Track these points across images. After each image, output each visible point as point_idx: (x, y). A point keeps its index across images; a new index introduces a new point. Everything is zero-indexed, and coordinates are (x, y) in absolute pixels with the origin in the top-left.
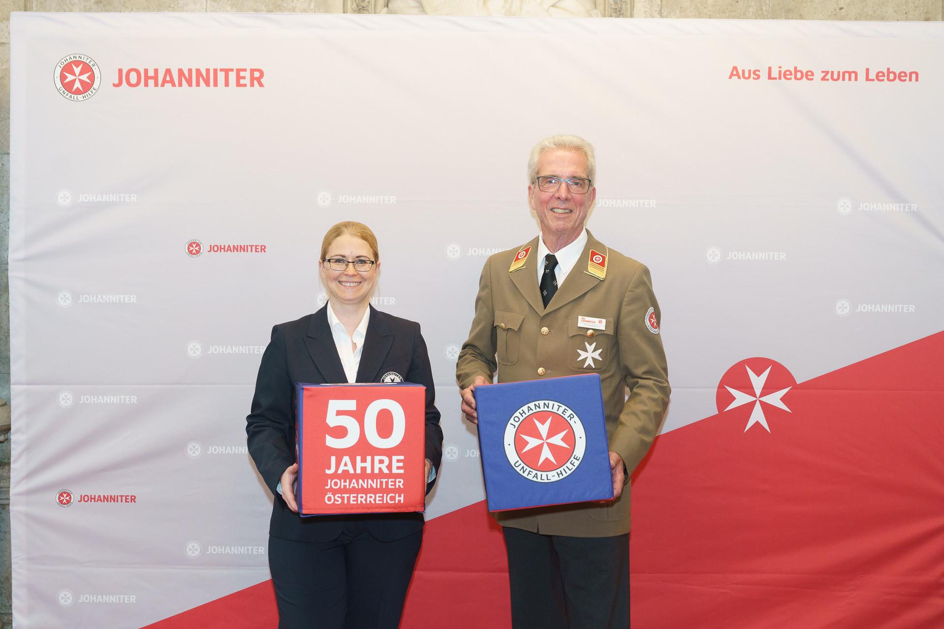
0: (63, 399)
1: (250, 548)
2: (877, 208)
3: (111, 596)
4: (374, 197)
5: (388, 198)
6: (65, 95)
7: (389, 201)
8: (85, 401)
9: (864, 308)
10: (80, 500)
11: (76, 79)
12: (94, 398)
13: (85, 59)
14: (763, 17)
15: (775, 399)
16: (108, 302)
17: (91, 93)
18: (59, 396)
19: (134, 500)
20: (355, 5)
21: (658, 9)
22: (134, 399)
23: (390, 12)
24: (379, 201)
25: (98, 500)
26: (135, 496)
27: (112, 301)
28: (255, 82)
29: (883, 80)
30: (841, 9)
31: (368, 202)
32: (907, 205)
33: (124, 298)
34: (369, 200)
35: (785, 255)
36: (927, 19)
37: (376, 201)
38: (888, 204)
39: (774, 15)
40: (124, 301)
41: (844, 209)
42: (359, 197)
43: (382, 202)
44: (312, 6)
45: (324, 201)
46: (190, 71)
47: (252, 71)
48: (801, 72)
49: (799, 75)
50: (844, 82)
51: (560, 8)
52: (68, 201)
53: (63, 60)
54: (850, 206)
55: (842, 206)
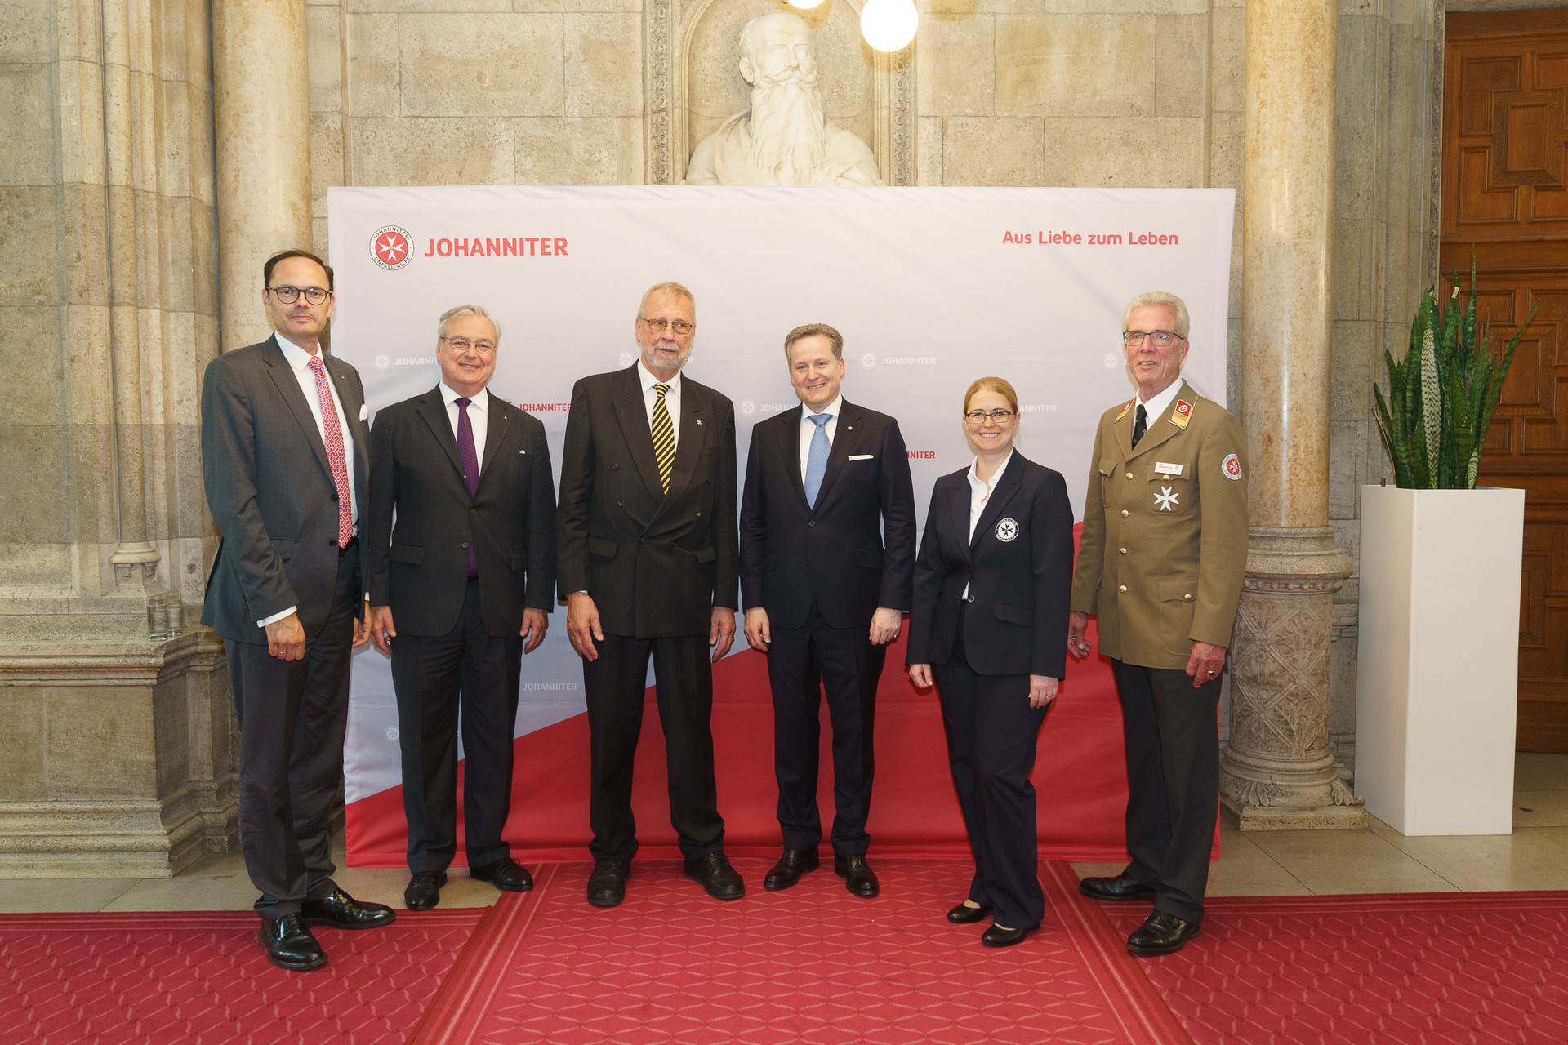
1: (564, 684)
6: (380, 265)
11: (390, 250)
13: (399, 230)
14: (1038, 185)
17: (405, 263)
20: (655, 178)
21: (940, 179)
23: (688, 183)
28: (559, 250)
29: (1145, 243)
30: (1110, 177)
35: (1056, 408)
36: (1191, 187)
39: (1048, 183)
44: (615, 179)
46: (498, 240)
47: (556, 240)
48: (1069, 236)
49: (1067, 239)
50: (1109, 245)
51: (847, 178)
52: (386, 365)
53: (378, 232)
54: (1116, 361)
55: (1108, 361)
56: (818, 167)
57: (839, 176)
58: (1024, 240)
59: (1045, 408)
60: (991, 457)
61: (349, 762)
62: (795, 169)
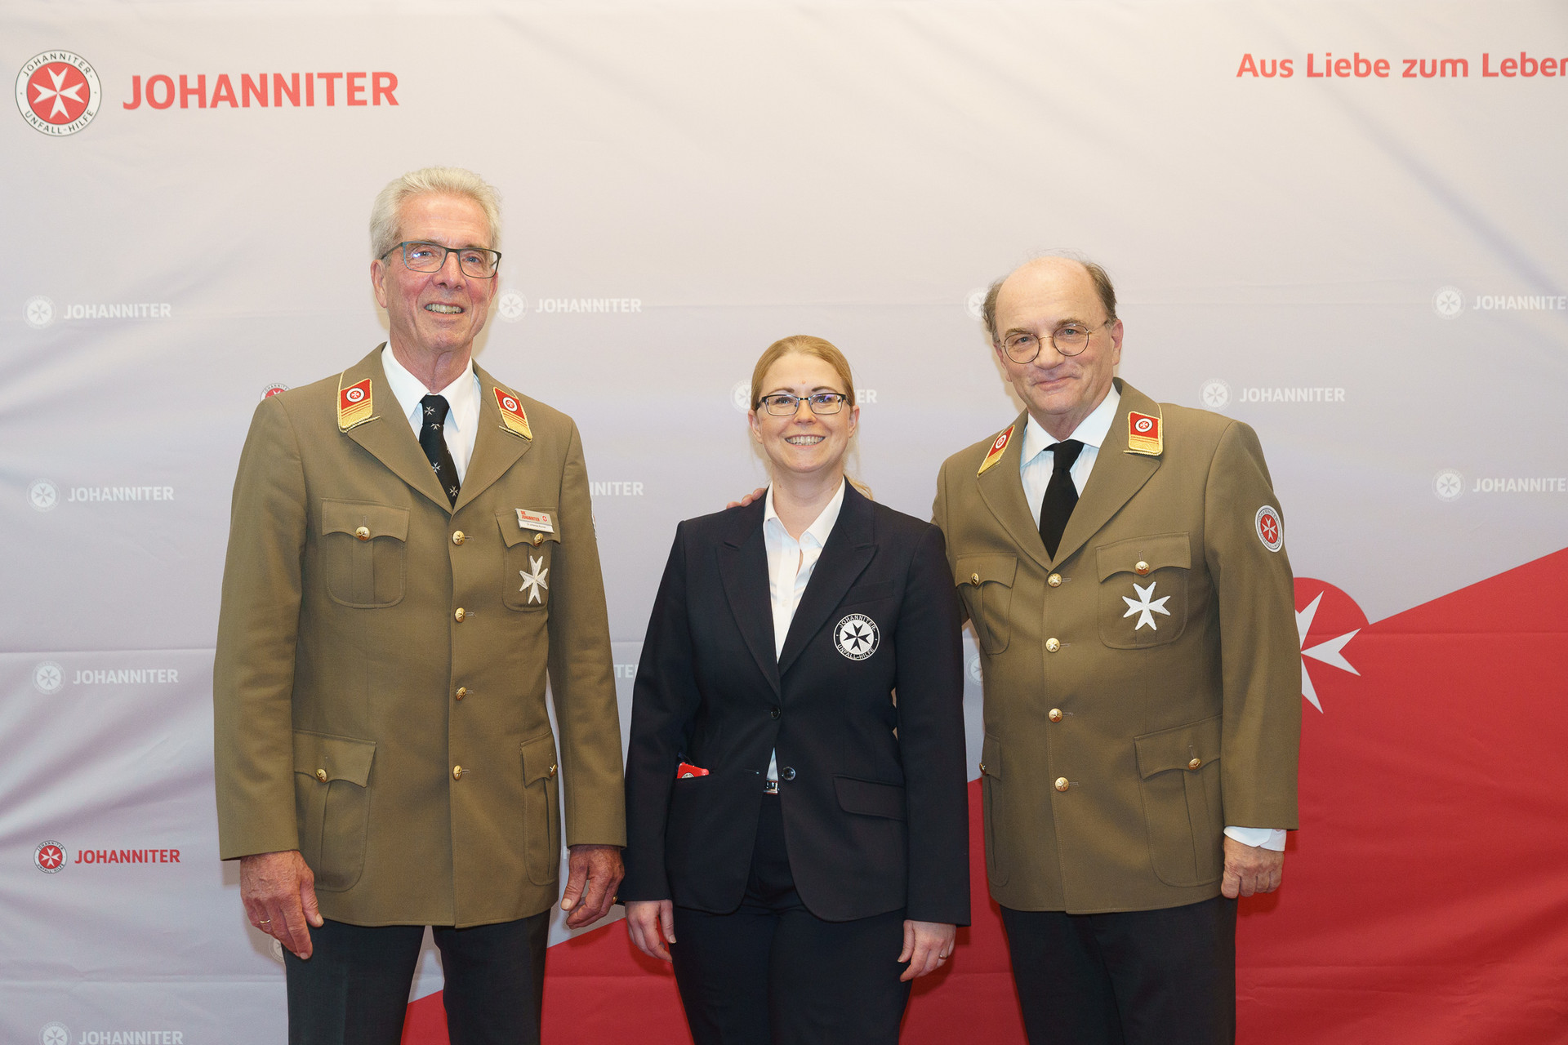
0: (44, 678)
2: (1506, 305)
3: (137, 1033)
4: (602, 301)
5: (626, 303)
6: (36, 126)
7: (629, 308)
8: (85, 681)
9: (1487, 485)
10: (78, 860)
11: (55, 96)
12: (100, 674)
13: (72, 59)
15: (1330, 652)
16: (122, 498)
17: (83, 121)
18: (36, 673)
19: (176, 857)
22: (173, 675)
24: (611, 308)
25: (111, 859)
26: (177, 852)
27: (130, 497)
28: (383, 96)
29: (1514, 74)
31: (590, 311)
32: (1560, 298)
33: (151, 492)
34: (592, 307)
35: (1343, 393)
37: (605, 308)
38: (1526, 298)
40: (151, 497)
41: (1449, 307)
42: (574, 301)
43: (615, 310)
45: (511, 310)
46: (263, 78)
47: (377, 77)
48: (1367, 62)
49: (1363, 68)
50: (1443, 78)
52: (46, 319)
53: (32, 63)
54: (1459, 302)
55: (1444, 303)
58: (1279, 70)
59: (1323, 393)
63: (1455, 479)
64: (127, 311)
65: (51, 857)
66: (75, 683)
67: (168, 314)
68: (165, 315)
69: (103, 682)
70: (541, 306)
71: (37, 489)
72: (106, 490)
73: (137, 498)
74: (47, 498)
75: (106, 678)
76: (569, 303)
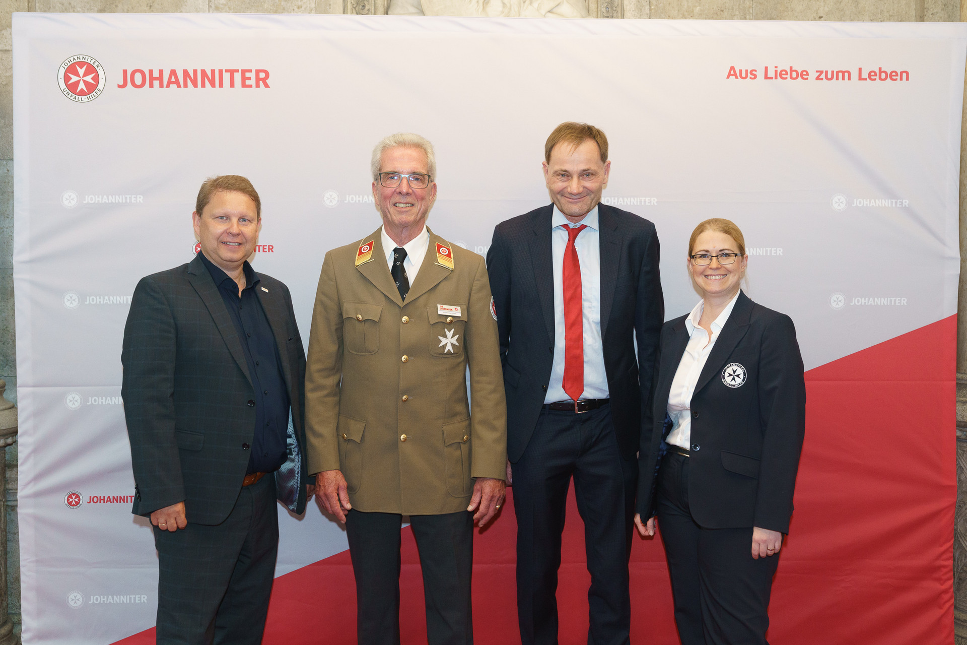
0: (71, 401)
2: (870, 204)
3: (121, 596)
6: (69, 96)
8: (94, 403)
9: (858, 301)
10: (89, 502)
11: (80, 80)
12: (102, 399)
13: (90, 60)
17: (95, 94)
18: (66, 398)
21: (647, 17)
25: (107, 501)
28: (261, 83)
29: (875, 79)
32: (898, 201)
35: (782, 251)
38: (880, 200)
41: (839, 205)
42: (365, 197)
44: (313, 13)
45: (331, 201)
46: (195, 71)
47: (258, 72)
48: (796, 71)
49: (794, 75)
50: (837, 81)
51: (556, 14)
52: (73, 203)
53: (67, 61)
54: (845, 202)
55: (837, 202)
56: (528, 2)
57: (549, 12)
59: (771, 251)
60: (716, 301)
61: (27, 630)
62: (504, 3)
63: (841, 298)
64: (119, 199)
65: (74, 500)
66: (88, 404)
67: (142, 202)
68: (140, 201)
69: (104, 403)
70: (347, 199)
71: (67, 297)
72: (106, 298)
73: (123, 302)
74: (73, 302)
75: (106, 401)
76: (363, 197)
